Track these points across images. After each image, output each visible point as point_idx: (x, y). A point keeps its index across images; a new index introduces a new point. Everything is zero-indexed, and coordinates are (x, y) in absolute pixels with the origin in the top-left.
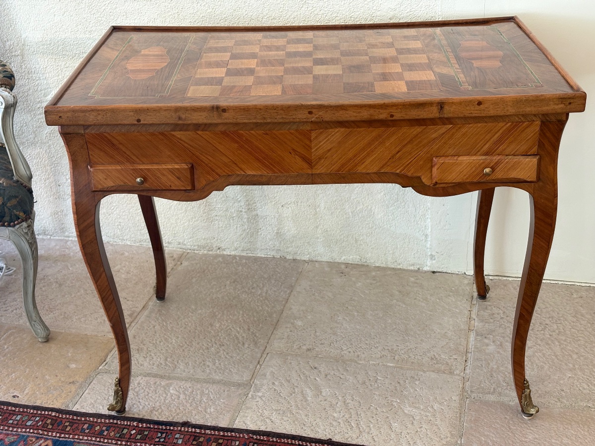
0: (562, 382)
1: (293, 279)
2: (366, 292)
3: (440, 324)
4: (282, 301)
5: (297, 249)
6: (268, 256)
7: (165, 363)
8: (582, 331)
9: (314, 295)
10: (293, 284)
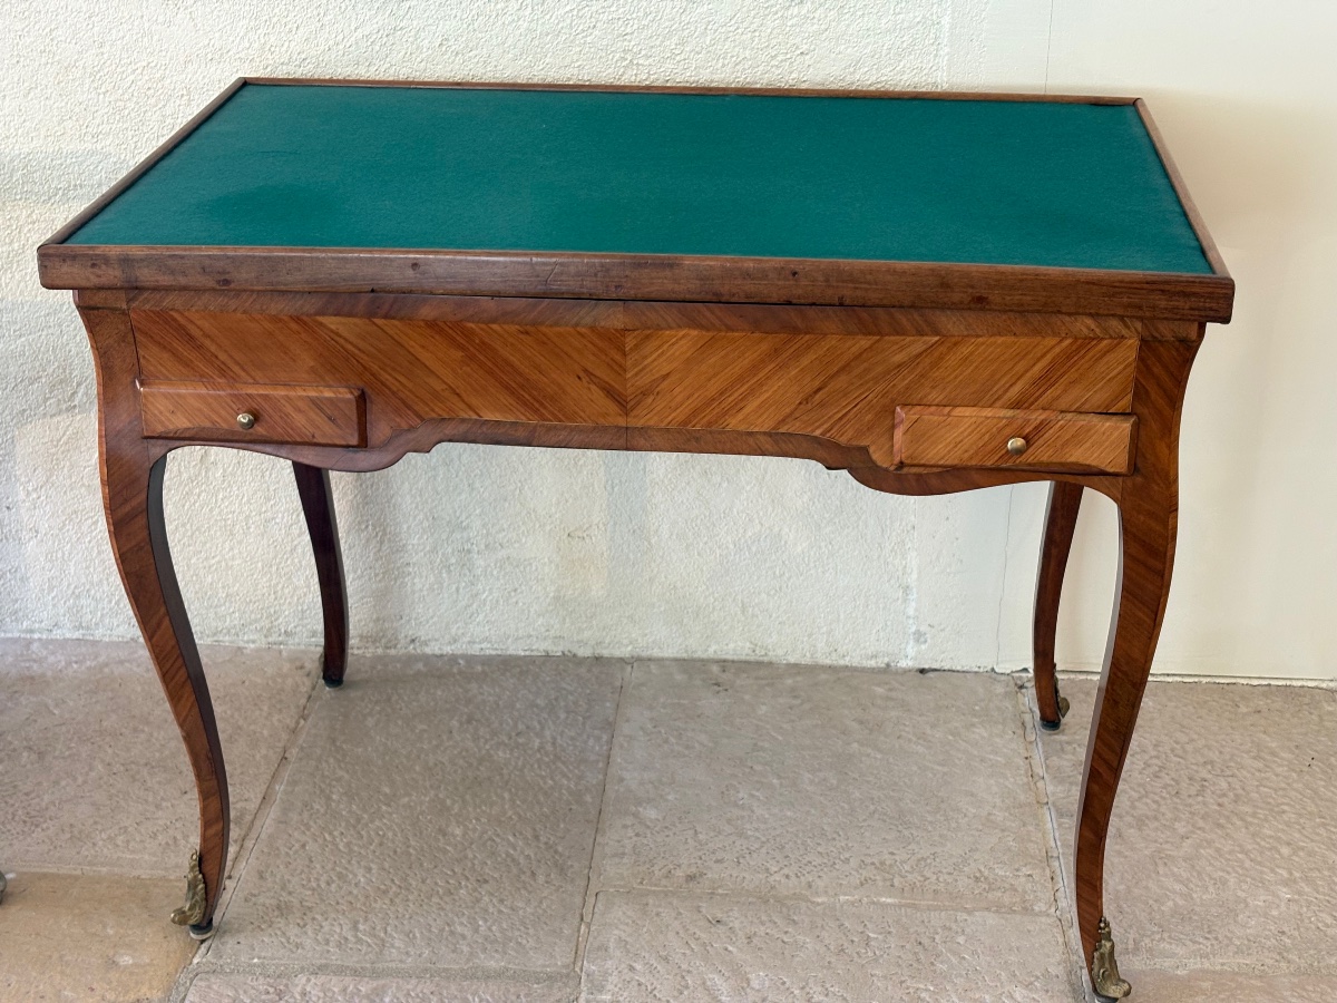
0: (1275, 913)
1: (608, 704)
2: (785, 726)
3: (972, 795)
4: (598, 761)
5: (604, 633)
6: (532, 654)
7: (356, 936)
8: (1284, 789)
9: (666, 741)
10: (611, 719)
